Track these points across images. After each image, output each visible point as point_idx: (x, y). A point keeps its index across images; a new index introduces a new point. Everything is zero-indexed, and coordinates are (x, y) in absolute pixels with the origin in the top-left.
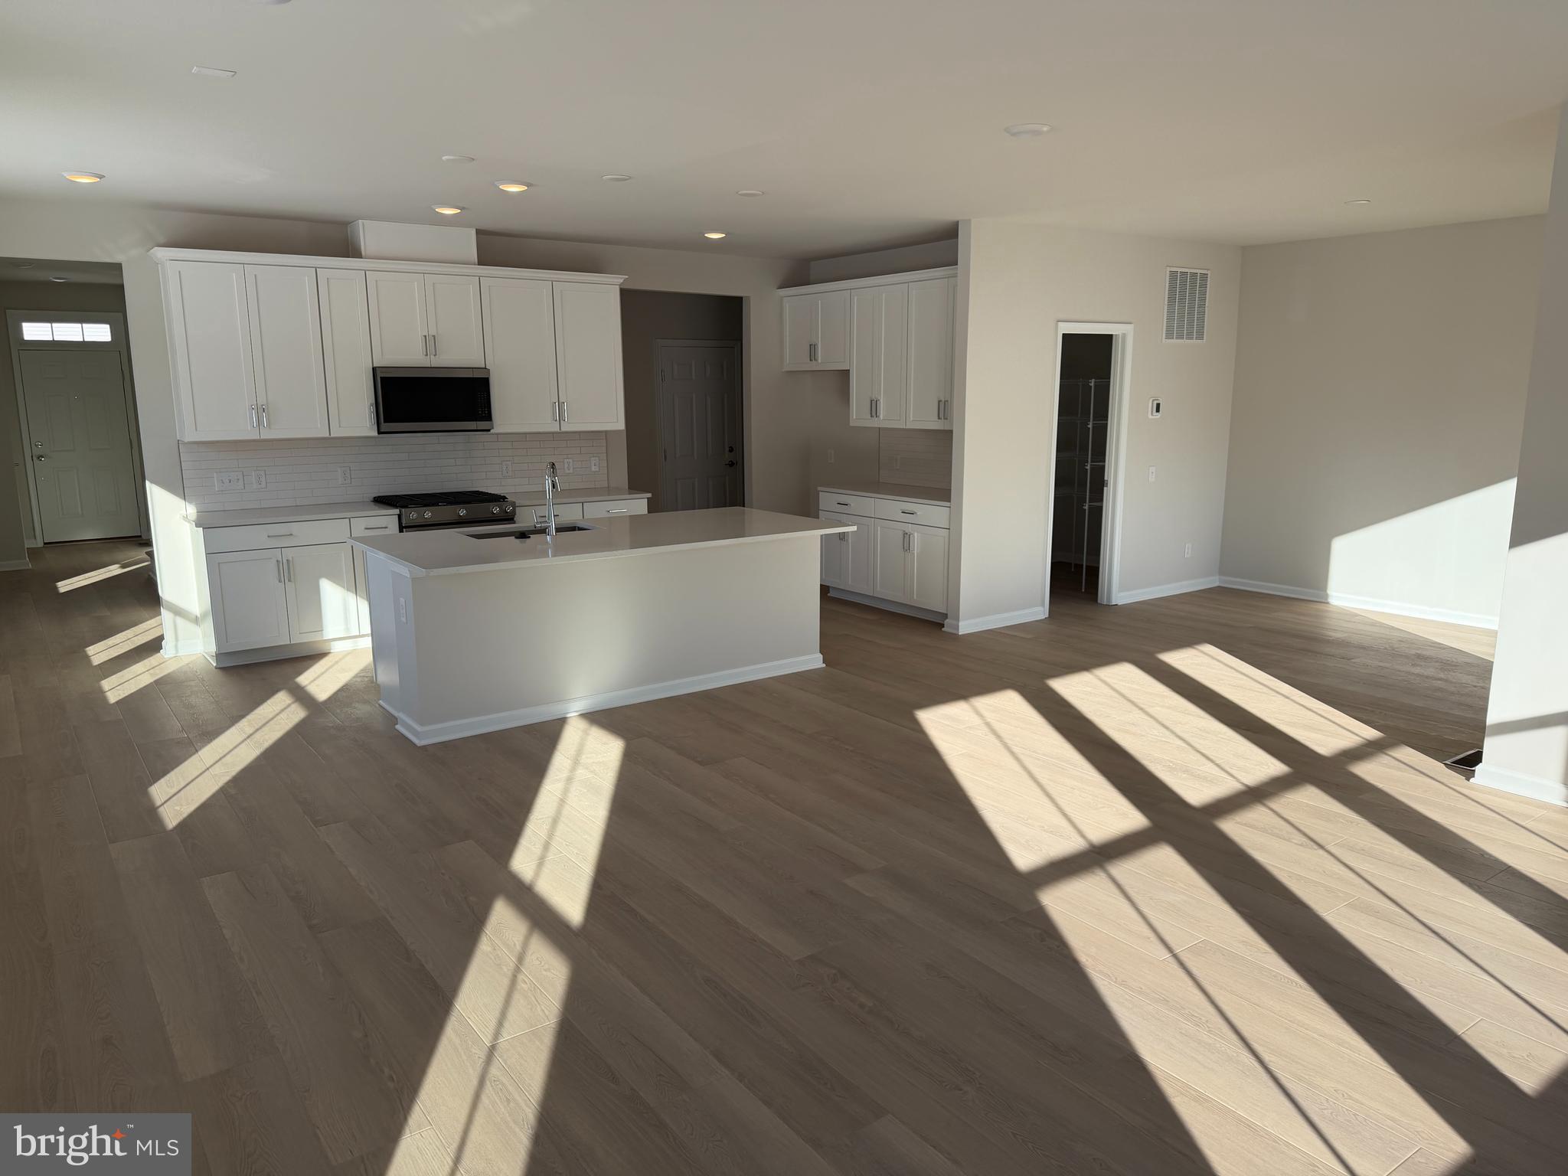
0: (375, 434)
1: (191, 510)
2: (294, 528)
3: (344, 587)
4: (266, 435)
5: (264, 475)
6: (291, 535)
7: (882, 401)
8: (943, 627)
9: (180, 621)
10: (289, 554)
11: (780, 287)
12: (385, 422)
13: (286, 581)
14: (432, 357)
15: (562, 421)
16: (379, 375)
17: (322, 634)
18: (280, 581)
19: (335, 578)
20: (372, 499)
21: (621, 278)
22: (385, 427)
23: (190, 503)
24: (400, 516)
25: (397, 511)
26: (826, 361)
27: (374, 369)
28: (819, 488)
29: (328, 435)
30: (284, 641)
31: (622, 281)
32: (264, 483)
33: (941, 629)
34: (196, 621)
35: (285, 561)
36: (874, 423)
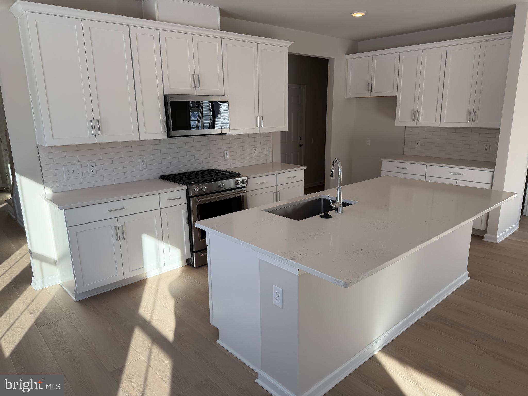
0: (166, 137)
1: (49, 192)
2: (125, 204)
3: (156, 238)
4: (100, 139)
5: (94, 166)
6: (124, 208)
7: (421, 112)
8: (484, 238)
9: (44, 264)
10: (122, 221)
11: (347, 54)
12: (173, 130)
13: (121, 238)
14: (197, 88)
15: (260, 127)
16: (169, 100)
17: (144, 270)
18: (117, 240)
19: (151, 233)
20: (159, 177)
21: (290, 43)
22: (174, 133)
23: (48, 187)
24: (187, 191)
25: (186, 187)
26: (377, 91)
27: (165, 97)
28: (382, 159)
29: (139, 139)
30: (120, 277)
31: (290, 45)
32: (95, 172)
33: (482, 239)
34: (55, 263)
35: (120, 226)
36: (414, 124)
